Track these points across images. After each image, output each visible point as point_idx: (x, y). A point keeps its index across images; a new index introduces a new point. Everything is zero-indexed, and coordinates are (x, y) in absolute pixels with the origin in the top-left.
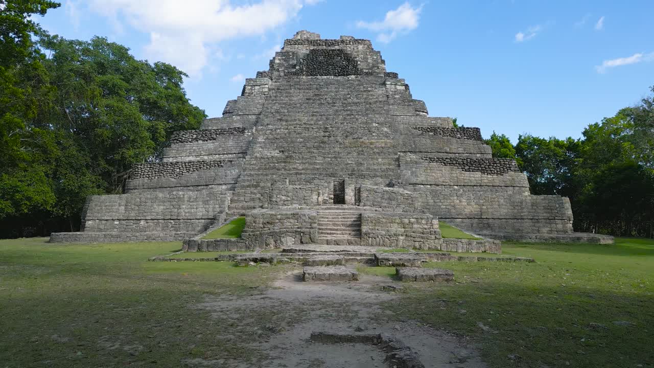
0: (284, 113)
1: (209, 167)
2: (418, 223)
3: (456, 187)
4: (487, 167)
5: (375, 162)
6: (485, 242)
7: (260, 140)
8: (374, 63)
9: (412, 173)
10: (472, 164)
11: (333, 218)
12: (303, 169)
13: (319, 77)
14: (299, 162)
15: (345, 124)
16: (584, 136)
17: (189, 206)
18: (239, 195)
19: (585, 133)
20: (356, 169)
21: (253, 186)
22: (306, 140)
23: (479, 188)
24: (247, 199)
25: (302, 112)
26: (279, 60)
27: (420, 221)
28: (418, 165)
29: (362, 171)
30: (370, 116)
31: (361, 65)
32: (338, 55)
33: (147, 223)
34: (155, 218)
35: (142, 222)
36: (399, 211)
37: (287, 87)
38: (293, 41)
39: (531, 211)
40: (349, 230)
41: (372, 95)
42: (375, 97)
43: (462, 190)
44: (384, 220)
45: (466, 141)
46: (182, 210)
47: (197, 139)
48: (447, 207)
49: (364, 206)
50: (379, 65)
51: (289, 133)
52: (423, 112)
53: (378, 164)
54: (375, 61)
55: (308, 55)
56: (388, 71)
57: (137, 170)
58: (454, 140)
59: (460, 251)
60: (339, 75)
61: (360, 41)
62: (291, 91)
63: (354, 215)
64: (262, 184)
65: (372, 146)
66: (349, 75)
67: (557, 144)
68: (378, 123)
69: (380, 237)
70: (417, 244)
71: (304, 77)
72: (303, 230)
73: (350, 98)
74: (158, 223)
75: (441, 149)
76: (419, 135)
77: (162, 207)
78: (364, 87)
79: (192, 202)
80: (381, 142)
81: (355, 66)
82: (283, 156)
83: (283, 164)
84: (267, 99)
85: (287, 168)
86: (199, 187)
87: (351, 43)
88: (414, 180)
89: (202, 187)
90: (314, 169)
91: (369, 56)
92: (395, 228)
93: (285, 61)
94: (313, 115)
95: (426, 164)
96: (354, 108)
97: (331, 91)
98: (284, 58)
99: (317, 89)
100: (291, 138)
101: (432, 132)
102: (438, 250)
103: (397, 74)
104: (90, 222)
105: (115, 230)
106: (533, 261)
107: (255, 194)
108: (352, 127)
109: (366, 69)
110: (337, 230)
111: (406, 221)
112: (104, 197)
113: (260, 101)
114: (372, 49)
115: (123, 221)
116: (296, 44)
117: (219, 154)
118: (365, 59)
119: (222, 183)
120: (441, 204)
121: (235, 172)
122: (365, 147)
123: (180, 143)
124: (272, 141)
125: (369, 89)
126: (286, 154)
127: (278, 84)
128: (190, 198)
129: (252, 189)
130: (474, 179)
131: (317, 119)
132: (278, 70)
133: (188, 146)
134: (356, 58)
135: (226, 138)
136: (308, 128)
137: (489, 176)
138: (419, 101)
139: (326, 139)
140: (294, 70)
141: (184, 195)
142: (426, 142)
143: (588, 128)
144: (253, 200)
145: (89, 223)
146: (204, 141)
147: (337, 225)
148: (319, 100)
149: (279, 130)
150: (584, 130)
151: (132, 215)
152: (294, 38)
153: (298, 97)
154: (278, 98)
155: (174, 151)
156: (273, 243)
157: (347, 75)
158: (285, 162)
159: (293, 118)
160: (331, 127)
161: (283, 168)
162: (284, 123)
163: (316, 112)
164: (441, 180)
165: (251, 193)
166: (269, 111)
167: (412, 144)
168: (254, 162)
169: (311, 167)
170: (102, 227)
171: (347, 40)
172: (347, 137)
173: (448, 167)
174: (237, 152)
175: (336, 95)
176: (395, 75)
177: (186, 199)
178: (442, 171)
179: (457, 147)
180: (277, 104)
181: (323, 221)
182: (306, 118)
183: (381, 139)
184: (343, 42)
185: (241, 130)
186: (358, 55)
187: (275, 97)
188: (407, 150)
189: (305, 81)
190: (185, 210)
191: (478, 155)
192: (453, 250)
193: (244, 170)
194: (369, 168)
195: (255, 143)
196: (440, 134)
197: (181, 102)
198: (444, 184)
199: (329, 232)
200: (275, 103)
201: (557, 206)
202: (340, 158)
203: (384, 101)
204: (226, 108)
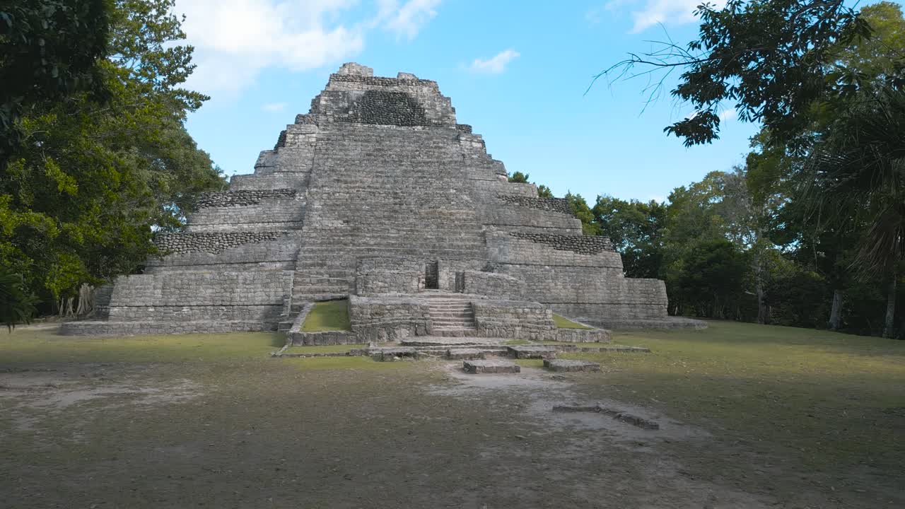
0: (341, 171)
1: (257, 240)
2: (532, 313)
3: (547, 267)
4: (579, 245)
5: (458, 236)
6: (598, 332)
7: (316, 207)
8: (444, 111)
9: (500, 250)
10: (564, 242)
11: (442, 308)
12: (375, 244)
13: (378, 126)
14: (368, 235)
15: (418, 189)
16: (670, 201)
17: (245, 290)
18: (302, 275)
19: (671, 198)
20: (437, 245)
21: (318, 265)
22: (374, 207)
23: (572, 269)
24: (314, 280)
25: (364, 171)
26: (326, 101)
27: (534, 310)
28: (506, 242)
29: (445, 248)
30: (446, 179)
31: (429, 114)
32: (401, 100)
33: (191, 309)
34: (202, 304)
35: (185, 309)
36: (506, 299)
37: (340, 138)
38: (340, 76)
39: (628, 295)
40: (462, 321)
41: (444, 153)
42: (449, 156)
43: (553, 271)
44: (498, 310)
45: (555, 214)
46: (236, 294)
47: (232, 203)
48: (542, 291)
49: (468, 293)
50: (450, 114)
51: (352, 199)
52: (502, 175)
53: (462, 240)
54: (444, 109)
55: (363, 98)
56: (459, 122)
57: (162, 242)
58: (542, 212)
59: (574, 341)
60: (402, 125)
61: (425, 82)
62: (345, 143)
63: (463, 304)
64: (329, 263)
65: (452, 218)
66: (415, 125)
67: (640, 207)
68: (455, 189)
69: (497, 328)
70: (533, 335)
71: (359, 125)
72: (418, 321)
73: (420, 156)
74: (206, 310)
75: (527, 222)
76: (503, 205)
77: (210, 291)
78: (434, 143)
79: (248, 284)
80: (462, 213)
81: (422, 115)
82: (349, 228)
83: (350, 238)
84: (316, 152)
85: (356, 242)
86: (247, 265)
87: (414, 84)
88: (502, 259)
89: (250, 265)
90: (388, 244)
91: (437, 103)
92: (510, 319)
93: (333, 103)
94: (377, 177)
95: (515, 240)
96: (425, 168)
97: (395, 146)
98: (332, 98)
99: (377, 142)
100: (355, 205)
101: (517, 202)
102: (554, 341)
103: (471, 127)
104: (116, 309)
105: (150, 318)
106: (649, 351)
107: (322, 274)
108: (426, 194)
109: (435, 119)
110: (449, 320)
111: (520, 311)
112: (132, 277)
113: (309, 155)
114: (439, 93)
115: (160, 308)
116: (345, 81)
117: (263, 222)
118: (433, 107)
119: (276, 260)
120: (535, 287)
121: (291, 247)
122: (445, 219)
123: (210, 207)
124: (332, 208)
125: (441, 145)
126: (352, 225)
127: (327, 132)
128: (246, 279)
129: (318, 268)
130: (565, 258)
131: (383, 182)
132: (325, 114)
133: (221, 211)
134: (422, 104)
135: (271, 203)
136: (373, 193)
137: (582, 256)
138: (498, 161)
139: (397, 207)
140: (346, 116)
141: (237, 276)
142: (510, 213)
143: (674, 192)
144: (321, 281)
145: (114, 311)
146: (241, 205)
147: (449, 315)
148: (382, 156)
149: (338, 194)
150: (670, 194)
151: (172, 300)
152: (340, 71)
153: (355, 151)
154: (329, 152)
155: (203, 217)
156: (386, 335)
157: (412, 125)
158: (352, 235)
159: (353, 179)
160: (402, 192)
161: (351, 243)
162: (343, 185)
163: (379, 172)
164: (531, 259)
165: (317, 273)
166: (322, 168)
167: (496, 215)
168: (314, 235)
169: (385, 242)
170: (132, 315)
171: (408, 80)
172: (421, 205)
173: (539, 245)
174: (287, 220)
175: (402, 151)
176: (468, 129)
177: (241, 281)
178: (532, 248)
179: (547, 221)
180: (330, 160)
181: (432, 311)
182: (370, 180)
183: (461, 209)
184: (403, 81)
185: (289, 193)
186: (424, 101)
187: (326, 150)
188: (490, 222)
189: (361, 130)
190: (239, 294)
191: (568, 230)
192: (567, 340)
193: (304, 244)
194: (452, 245)
195: (311, 210)
196: (527, 205)
197: (188, 146)
198: (535, 263)
199: (441, 323)
200: (328, 158)
201: (654, 290)
202: (417, 231)
203: (460, 162)
204: (259, 160)
